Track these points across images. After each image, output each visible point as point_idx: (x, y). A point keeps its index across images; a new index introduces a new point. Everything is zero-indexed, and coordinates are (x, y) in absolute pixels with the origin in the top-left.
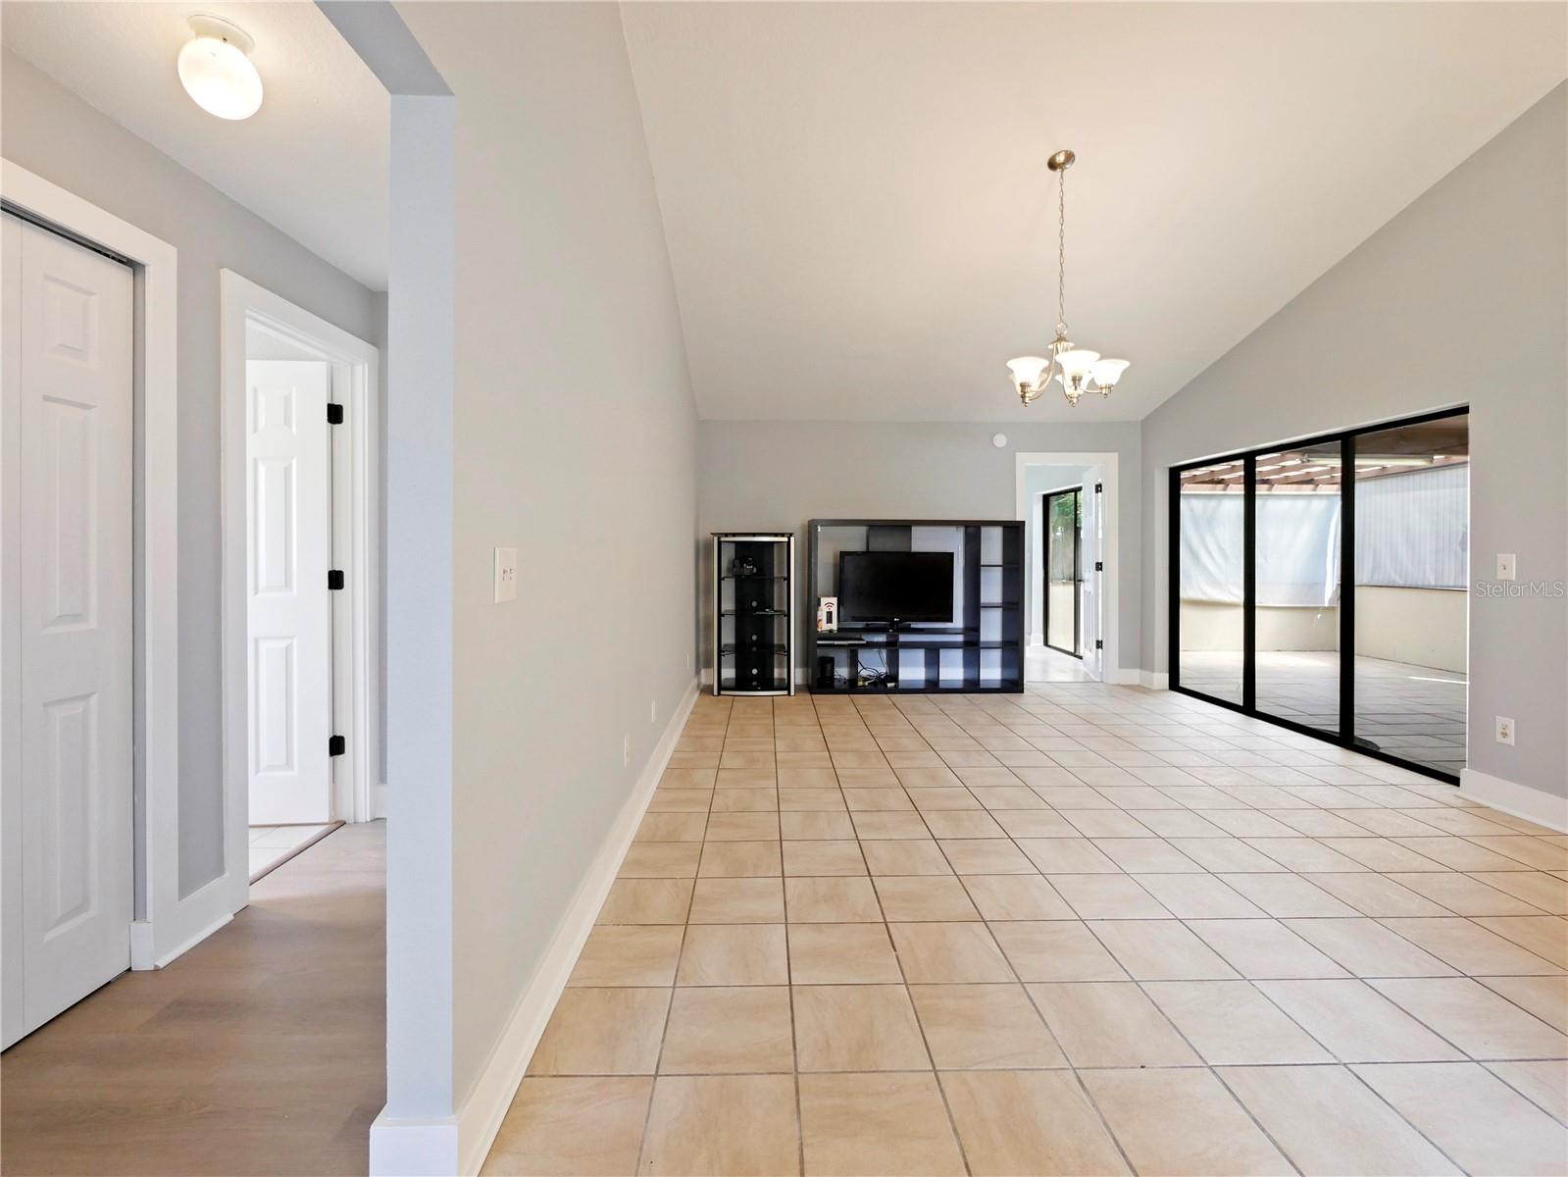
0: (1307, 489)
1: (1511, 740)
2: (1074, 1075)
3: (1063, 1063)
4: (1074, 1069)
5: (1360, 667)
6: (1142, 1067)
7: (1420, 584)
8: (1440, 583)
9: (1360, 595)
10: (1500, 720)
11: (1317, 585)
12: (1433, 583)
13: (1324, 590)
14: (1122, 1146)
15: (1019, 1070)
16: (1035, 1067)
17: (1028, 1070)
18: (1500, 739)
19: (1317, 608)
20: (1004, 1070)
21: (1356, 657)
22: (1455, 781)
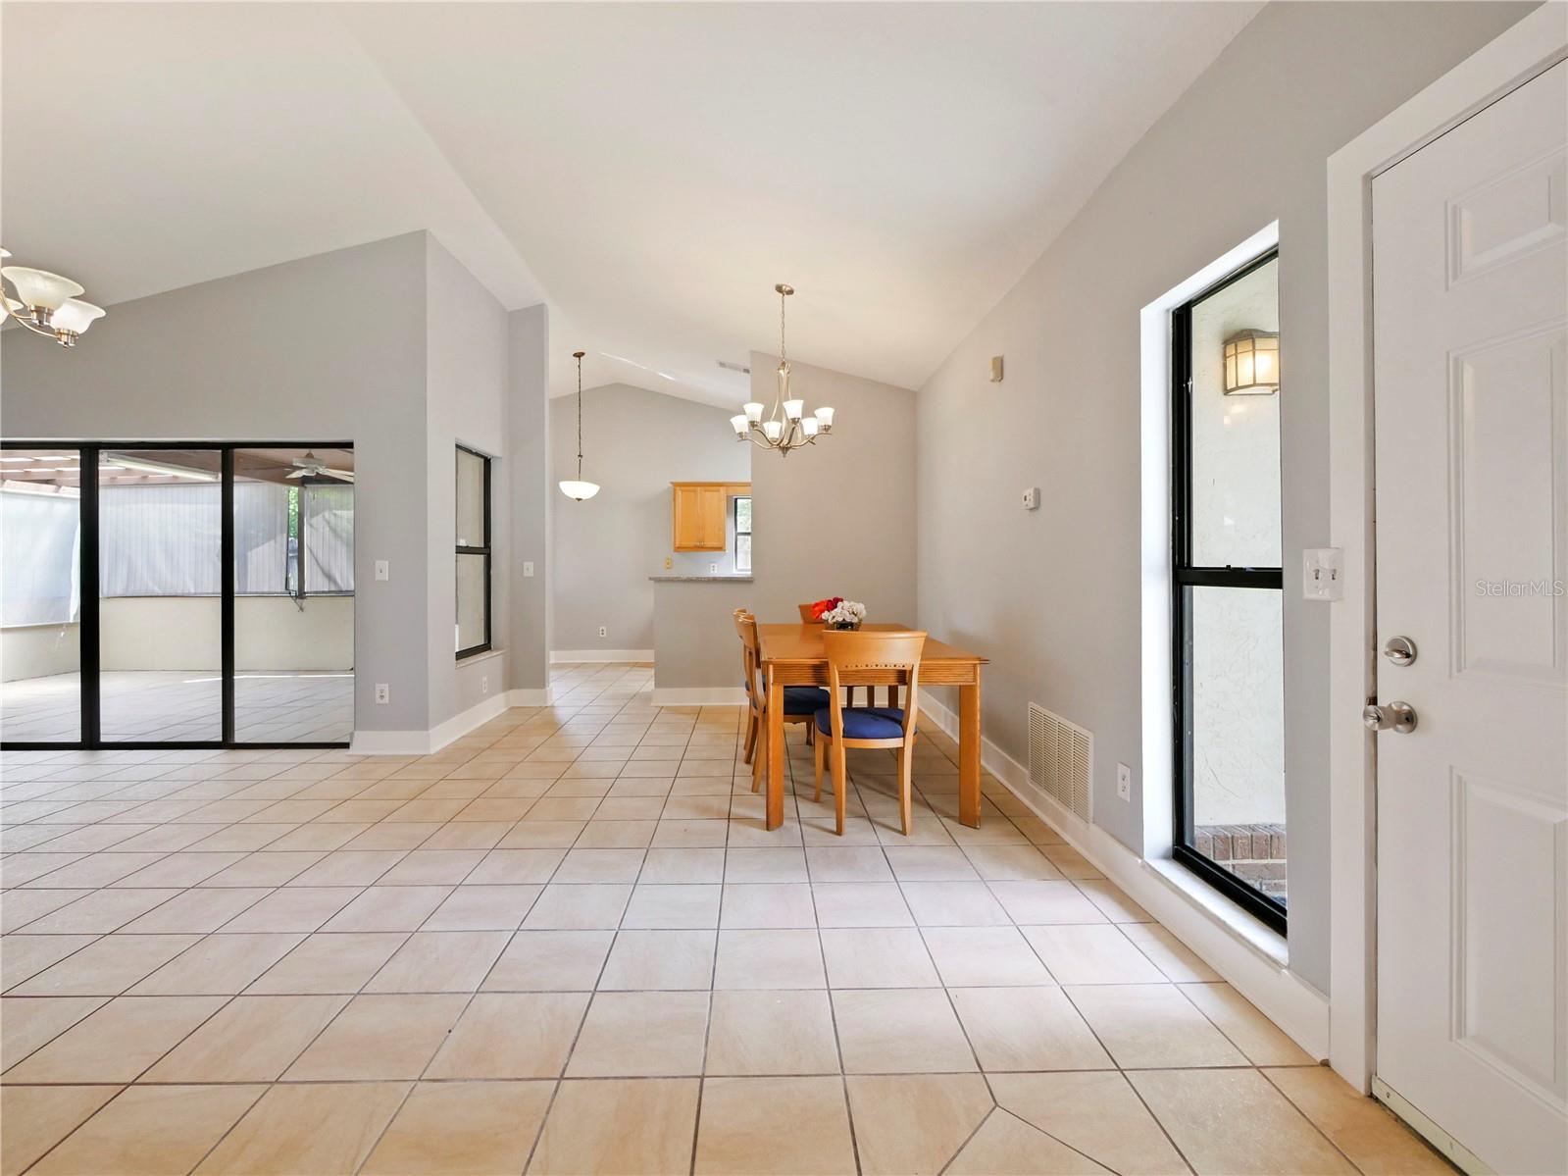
0: (47, 490)
1: (386, 700)
2: (424, 1083)
3: (405, 1088)
4: (420, 1080)
5: (107, 685)
6: (450, 1031)
7: (179, 592)
8: (199, 591)
9: (105, 608)
10: (379, 687)
11: (62, 600)
12: (193, 591)
13: (69, 605)
14: (513, 1077)
15: (389, 1125)
16: (396, 1110)
17: (395, 1116)
18: (378, 701)
19: (61, 625)
20: (379, 1139)
21: (101, 673)
22: (346, 746)
